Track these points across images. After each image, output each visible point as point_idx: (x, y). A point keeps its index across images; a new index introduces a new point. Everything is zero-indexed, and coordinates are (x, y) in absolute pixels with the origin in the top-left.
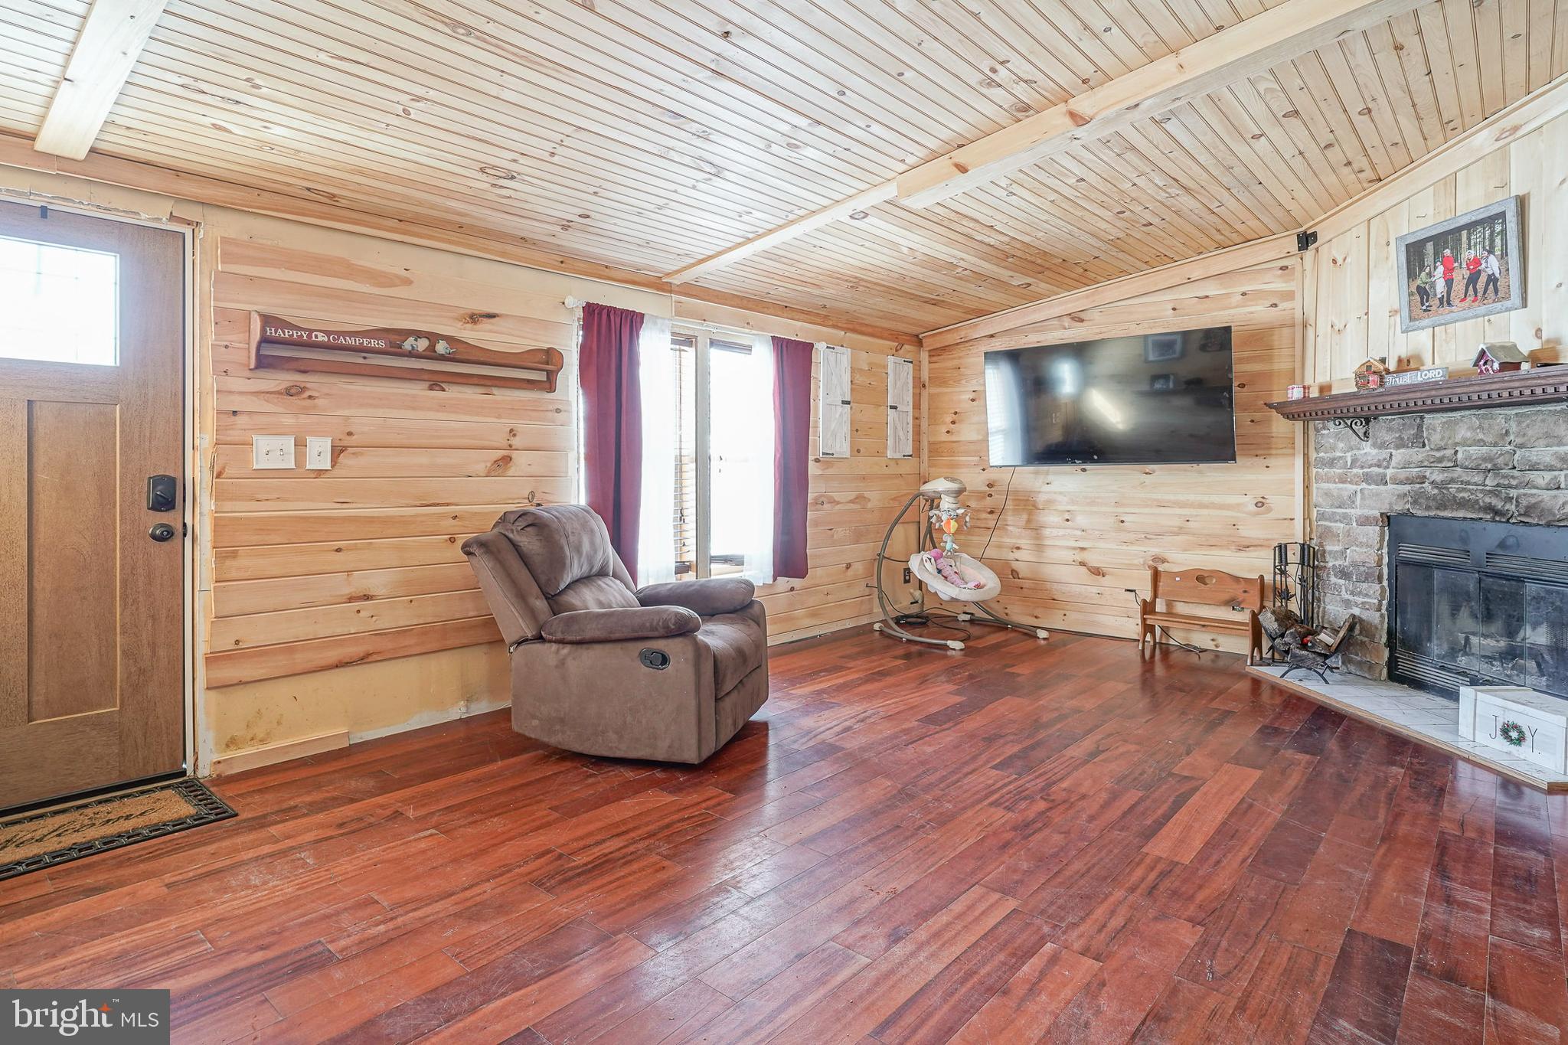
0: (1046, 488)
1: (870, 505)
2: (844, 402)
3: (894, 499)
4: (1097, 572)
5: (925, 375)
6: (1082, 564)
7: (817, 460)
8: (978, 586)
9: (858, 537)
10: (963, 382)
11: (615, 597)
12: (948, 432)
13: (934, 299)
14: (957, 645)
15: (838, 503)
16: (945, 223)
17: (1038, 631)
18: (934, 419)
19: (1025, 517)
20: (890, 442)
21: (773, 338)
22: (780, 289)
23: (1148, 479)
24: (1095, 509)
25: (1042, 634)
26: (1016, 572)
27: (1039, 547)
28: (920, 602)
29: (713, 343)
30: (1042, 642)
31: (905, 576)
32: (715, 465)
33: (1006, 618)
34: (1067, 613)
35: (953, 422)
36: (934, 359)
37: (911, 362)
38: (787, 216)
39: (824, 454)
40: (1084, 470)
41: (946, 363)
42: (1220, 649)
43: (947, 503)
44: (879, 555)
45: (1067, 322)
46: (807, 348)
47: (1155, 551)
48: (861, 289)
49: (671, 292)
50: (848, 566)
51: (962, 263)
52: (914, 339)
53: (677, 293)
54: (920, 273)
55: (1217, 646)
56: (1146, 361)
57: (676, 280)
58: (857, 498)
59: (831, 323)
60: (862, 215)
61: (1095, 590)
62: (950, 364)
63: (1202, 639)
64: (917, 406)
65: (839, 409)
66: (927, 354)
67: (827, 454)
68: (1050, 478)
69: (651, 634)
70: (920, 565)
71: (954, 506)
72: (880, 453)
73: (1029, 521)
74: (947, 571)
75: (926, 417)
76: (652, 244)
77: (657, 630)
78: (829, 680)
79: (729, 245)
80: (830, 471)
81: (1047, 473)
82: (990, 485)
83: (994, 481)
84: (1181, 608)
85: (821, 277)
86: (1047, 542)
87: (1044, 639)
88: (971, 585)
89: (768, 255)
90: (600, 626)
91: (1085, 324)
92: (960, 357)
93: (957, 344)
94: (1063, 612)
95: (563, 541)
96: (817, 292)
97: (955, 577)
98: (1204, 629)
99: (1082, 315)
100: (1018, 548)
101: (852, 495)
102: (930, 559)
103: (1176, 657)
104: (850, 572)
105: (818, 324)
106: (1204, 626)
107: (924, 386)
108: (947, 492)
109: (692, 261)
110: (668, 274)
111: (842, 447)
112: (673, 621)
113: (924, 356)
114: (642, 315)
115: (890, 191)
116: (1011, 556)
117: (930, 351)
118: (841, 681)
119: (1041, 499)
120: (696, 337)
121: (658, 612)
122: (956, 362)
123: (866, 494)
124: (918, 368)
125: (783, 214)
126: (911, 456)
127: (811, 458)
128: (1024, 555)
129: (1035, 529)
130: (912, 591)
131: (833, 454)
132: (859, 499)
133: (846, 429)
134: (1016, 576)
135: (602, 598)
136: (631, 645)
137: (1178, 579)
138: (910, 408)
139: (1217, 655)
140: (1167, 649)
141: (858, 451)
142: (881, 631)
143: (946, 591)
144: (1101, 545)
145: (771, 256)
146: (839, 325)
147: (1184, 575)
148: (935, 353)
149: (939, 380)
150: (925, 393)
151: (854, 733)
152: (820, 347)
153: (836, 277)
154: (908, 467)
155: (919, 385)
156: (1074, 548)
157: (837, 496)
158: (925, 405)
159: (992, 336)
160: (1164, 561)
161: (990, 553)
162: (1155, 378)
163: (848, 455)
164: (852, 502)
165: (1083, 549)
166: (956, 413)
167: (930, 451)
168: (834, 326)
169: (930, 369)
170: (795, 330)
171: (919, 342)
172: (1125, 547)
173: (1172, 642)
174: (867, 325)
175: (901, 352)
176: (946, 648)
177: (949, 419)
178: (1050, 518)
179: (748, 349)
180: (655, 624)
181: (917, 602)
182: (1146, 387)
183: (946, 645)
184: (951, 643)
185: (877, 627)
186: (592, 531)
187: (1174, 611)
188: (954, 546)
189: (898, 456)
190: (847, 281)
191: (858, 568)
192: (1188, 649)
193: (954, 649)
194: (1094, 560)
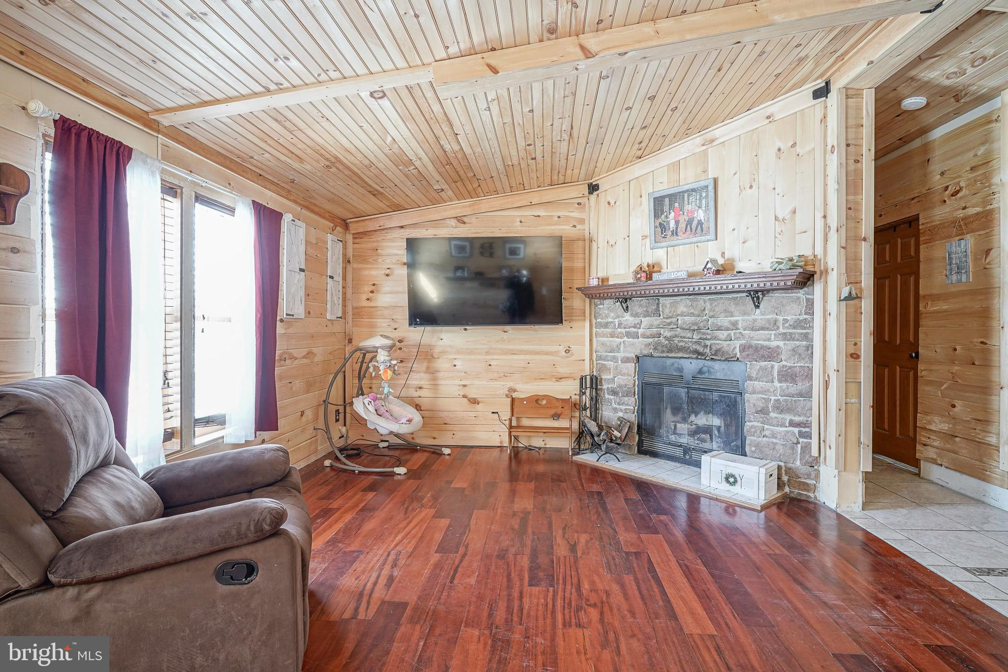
0: (441, 343)
1: (316, 359)
2: (302, 270)
3: (330, 353)
4: (474, 402)
5: (350, 253)
6: (464, 396)
7: (282, 321)
8: (410, 421)
9: (309, 387)
10: (380, 260)
12: (368, 299)
14: (401, 470)
15: (296, 359)
17: (443, 449)
18: (357, 290)
19: (425, 364)
20: (329, 306)
21: (254, 202)
23: (505, 336)
24: (472, 357)
25: (447, 451)
26: (419, 405)
27: (435, 386)
28: (345, 436)
30: (447, 457)
31: (336, 416)
33: (412, 441)
34: (455, 433)
35: (372, 292)
36: (357, 240)
37: (341, 241)
39: (287, 315)
40: (466, 329)
41: (366, 244)
42: (547, 446)
43: (382, 356)
44: (324, 401)
45: (453, 222)
46: (278, 216)
47: (510, 384)
50: (302, 414)
52: (343, 222)
55: (545, 445)
58: (307, 354)
59: (292, 198)
61: (473, 414)
62: (370, 245)
63: (537, 442)
64: (344, 278)
65: (297, 276)
66: (351, 236)
67: (290, 315)
68: (443, 336)
70: (362, 406)
71: (388, 358)
72: (322, 315)
73: (428, 368)
74: (382, 410)
75: (351, 286)
80: (290, 331)
81: (441, 331)
82: (400, 341)
83: (403, 338)
84: (525, 422)
86: (439, 382)
87: (448, 455)
88: (404, 420)
91: (466, 225)
92: (378, 241)
93: (376, 231)
94: (452, 433)
97: (387, 414)
98: (545, 435)
99: (465, 219)
100: (420, 388)
101: (304, 352)
102: (371, 402)
103: (524, 455)
104: (304, 419)
105: (284, 197)
106: (545, 433)
107: (349, 261)
108: (383, 348)
111: (299, 311)
113: (349, 238)
116: (416, 394)
117: (353, 234)
119: (436, 351)
122: (375, 245)
123: (314, 350)
124: (345, 248)
126: (341, 318)
127: (278, 318)
128: (424, 393)
129: (432, 372)
130: (340, 428)
131: (293, 315)
132: (310, 354)
133: (302, 293)
134: (419, 409)
137: (525, 402)
138: (340, 279)
139: (546, 449)
140: (518, 450)
141: (309, 313)
142: (331, 466)
143: (384, 426)
144: (477, 382)
146: (298, 201)
147: (529, 399)
148: (358, 236)
149: (362, 258)
150: (349, 269)
152: (287, 218)
154: (338, 328)
155: (347, 261)
156: (459, 386)
157: (295, 353)
158: (349, 277)
159: (402, 227)
160: (515, 391)
161: (403, 394)
163: (303, 316)
164: (304, 357)
165: (465, 386)
166: (374, 285)
167: (353, 314)
168: (295, 202)
169: (354, 249)
170: (271, 199)
171: (346, 226)
172: (491, 383)
173: (520, 445)
174: (315, 205)
175: (335, 232)
177: (367, 288)
178: (442, 364)
179: (231, 211)
181: (343, 436)
183: (393, 471)
184: (397, 470)
185: (327, 463)
187: (521, 425)
188: (391, 390)
189: (334, 318)
191: (309, 414)
192: (530, 449)
193: (399, 474)
194: (472, 395)
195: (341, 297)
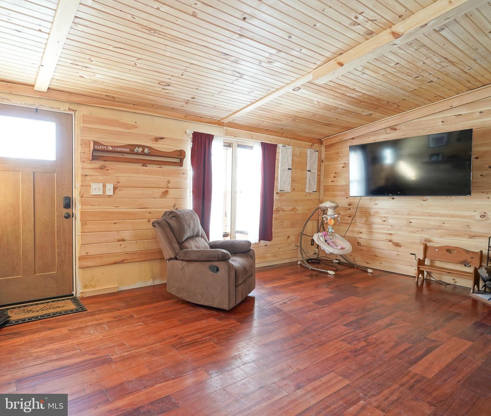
0: (376, 206)
1: (298, 212)
2: (289, 169)
3: (308, 210)
4: (397, 245)
5: (323, 156)
6: (390, 241)
7: (277, 193)
8: (342, 248)
9: (293, 225)
10: (340, 159)
11: (201, 245)
12: (332, 181)
13: (327, 123)
14: (331, 273)
15: (285, 211)
16: (333, 89)
17: (368, 269)
18: (327, 176)
19: (365, 219)
20: (307, 186)
21: (262, 143)
22: (265, 122)
23: (424, 203)
24: (397, 216)
25: (370, 271)
26: (360, 243)
27: (370, 233)
28: (317, 253)
29: (239, 146)
30: (370, 274)
32: (238, 195)
33: (354, 263)
34: (382, 262)
35: (335, 177)
36: (328, 149)
37: (317, 151)
38: (267, 92)
39: (280, 190)
40: (393, 199)
41: (333, 151)
42: (457, 284)
43: (330, 212)
44: (301, 233)
45: (388, 130)
46: (275, 147)
47: (426, 236)
48: (297, 120)
49: (223, 126)
50: (288, 237)
51: (340, 107)
52: (319, 141)
53: (226, 126)
54: (322, 112)
55: (455, 283)
56: (429, 147)
57: (226, 121)
58: (293, 209)
59: (285, 135)
60: (298, 89)
61: (396, 253)
62: (334, 151)
63: (448, 279)
64: (319, 170)
65: (287, 172)
66: (324, 147)
67: (281, 191)
68: (377, 202)
69: (213, 259)
70: (318, 238)
71: (333, 213)
72: (303, 190)
73: (366, 221)
74: (329, 241)
75: (323, 175)
76: (217, 107)
77: (215, 258)
78: (279, 283)
79: (245, 105)
80: (282, 198)
81: (376, 200)
82: (350, 205)
83: (352, 203)
84: (438, 264)
85: (281, 116)
86: (374, 231)
87: (371, 273)
88: (339, 248)
89: (261, 109)
90: (196, 255)
91: (397, 131)
92: (338, 149)
93: (338, 143)
94: (380, 262)
95: (184, 223)
96: (279, 123)
97: (332, 244)
98: (449, 274)
99: (396, 127)
100: (361, 233)
101: (290, 208)
102: (322, 236)
103: (434, 286)
104: (289, 240)
105: (280, 136)
106: (449, 273)
107: (322, 161)
108: (330, 207)
109: (231, 113)
110: (223, 119)
111: (287, 188)
112: (221, 255)
113: (323, 148)
114: (213, 136)
115: (309, 78)
116: (358, 236)
117: (326, 146)
118: (283, 283)
119: (373, 211)
120: (232, 144)
121: (216, 251)
122: (337, 151)
123: (297, 208)
124: (320, 154)
125: (266, 91)
126: (316, 191)
127: (275, 192)
128: (364, 236)
129: (369, 225)
130: (315, 249)
131: (284, 191)
132: (294, 209)
133: (289, 180)
134: (360, 245)
135: (197, 245)
136: (206, 263)
137: (437, 250)
138: (316, 171)
139: (455, 287)
140: (430, 282)
141: (294, 189)
142: (301, 265)
143: (328, 249)
144: (400, 233)
145: (262, 109)
146: (288, 136)
147: (440, 248)
148: (328, 147)
149: (329, 159)
150: (323, 164)
151: (287, 305)
152: (280, 146)
153: (287, 116)
154: (315, 196)
155: (321, 161)
156: (387, 234)
157: (285, 208)
158: (322, 169)
159: (353, 138)
160: (430, 241)
161: (348, 234)
162: (432, 155)
163: (290, 191)
164: (290, 210)
165: (391, 234)
166: (336, 173)
167: (324, 190)
168: (286, 137)
169: (325, 154)
170: (270, 139)
171: (321, 142)
172: (411, 234)
173: (432, 279)
174: (299, 136)
175: (313, 147)
176: (327, 273)
177: (333, 175)
178: (376, 220)
179: (251, 147)
180: (214, 255)
182: (427, 160)
183: (327, 272)
184: (330, 272)
185: (299, 263)
186: (194, 219)
187: (434, 265)
188: (333, 231)
189: (311, 191)
190: (291, 117)
191: (292, 238)
192: (440, 283)
193: (331, 274)
194: (396, 239)
195: (316, 180)
